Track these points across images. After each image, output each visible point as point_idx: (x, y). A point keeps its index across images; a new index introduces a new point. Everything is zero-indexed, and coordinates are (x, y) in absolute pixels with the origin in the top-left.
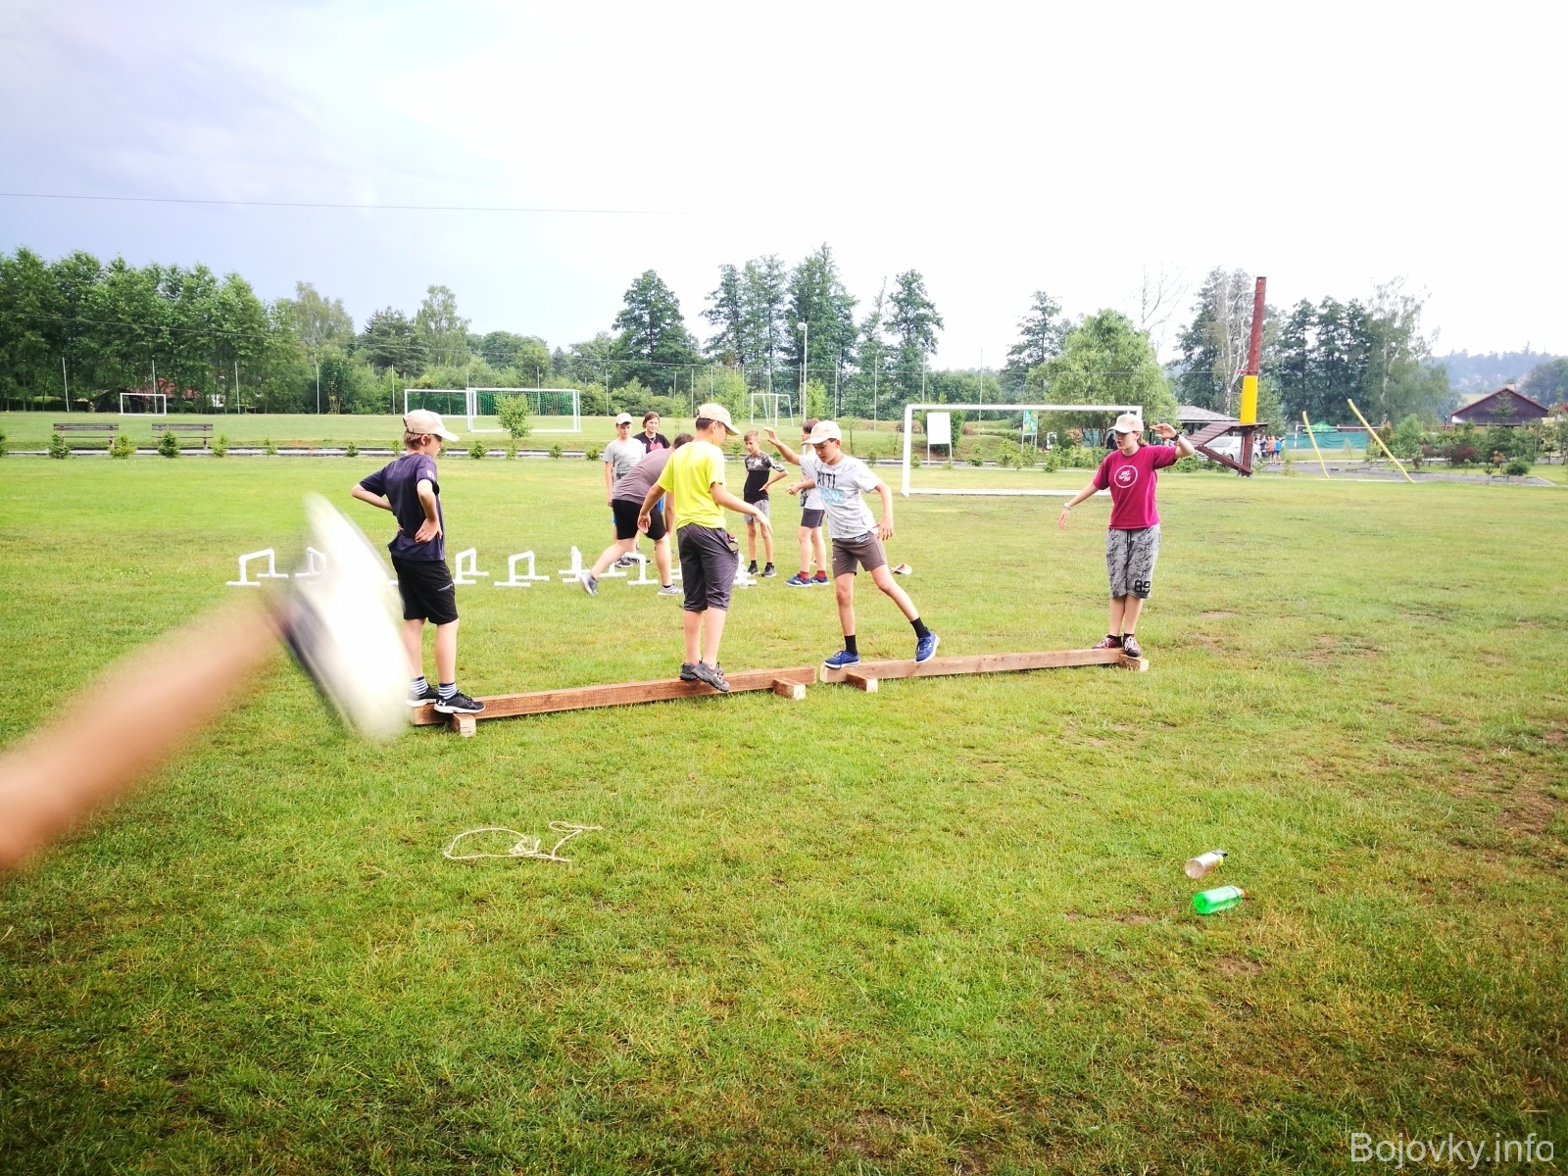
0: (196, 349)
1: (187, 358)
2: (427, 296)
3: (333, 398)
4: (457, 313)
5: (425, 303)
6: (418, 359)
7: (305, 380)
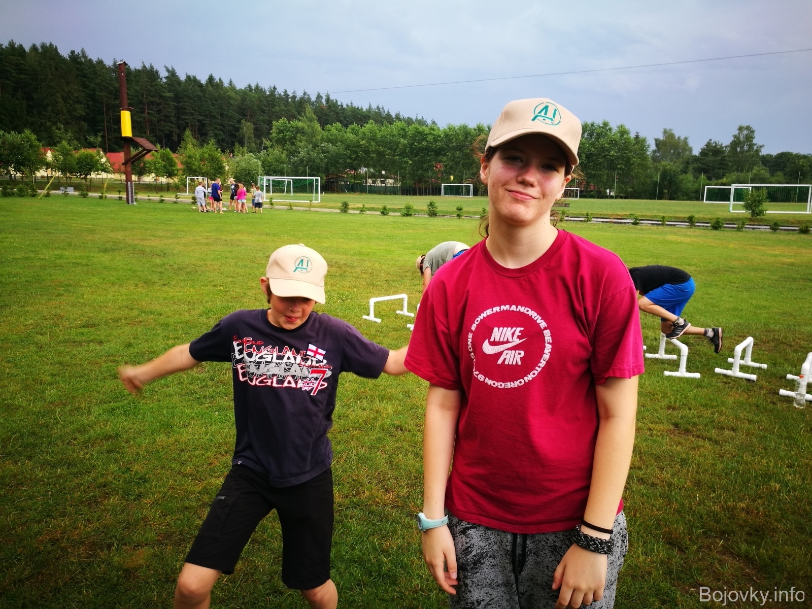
0: (598, 165)
1: (593, 169)
2: (736, 132)
3: (666, 191)
4: (755, 141)
5: (735, 136)
6: (724, 169)
7: (651, 181)
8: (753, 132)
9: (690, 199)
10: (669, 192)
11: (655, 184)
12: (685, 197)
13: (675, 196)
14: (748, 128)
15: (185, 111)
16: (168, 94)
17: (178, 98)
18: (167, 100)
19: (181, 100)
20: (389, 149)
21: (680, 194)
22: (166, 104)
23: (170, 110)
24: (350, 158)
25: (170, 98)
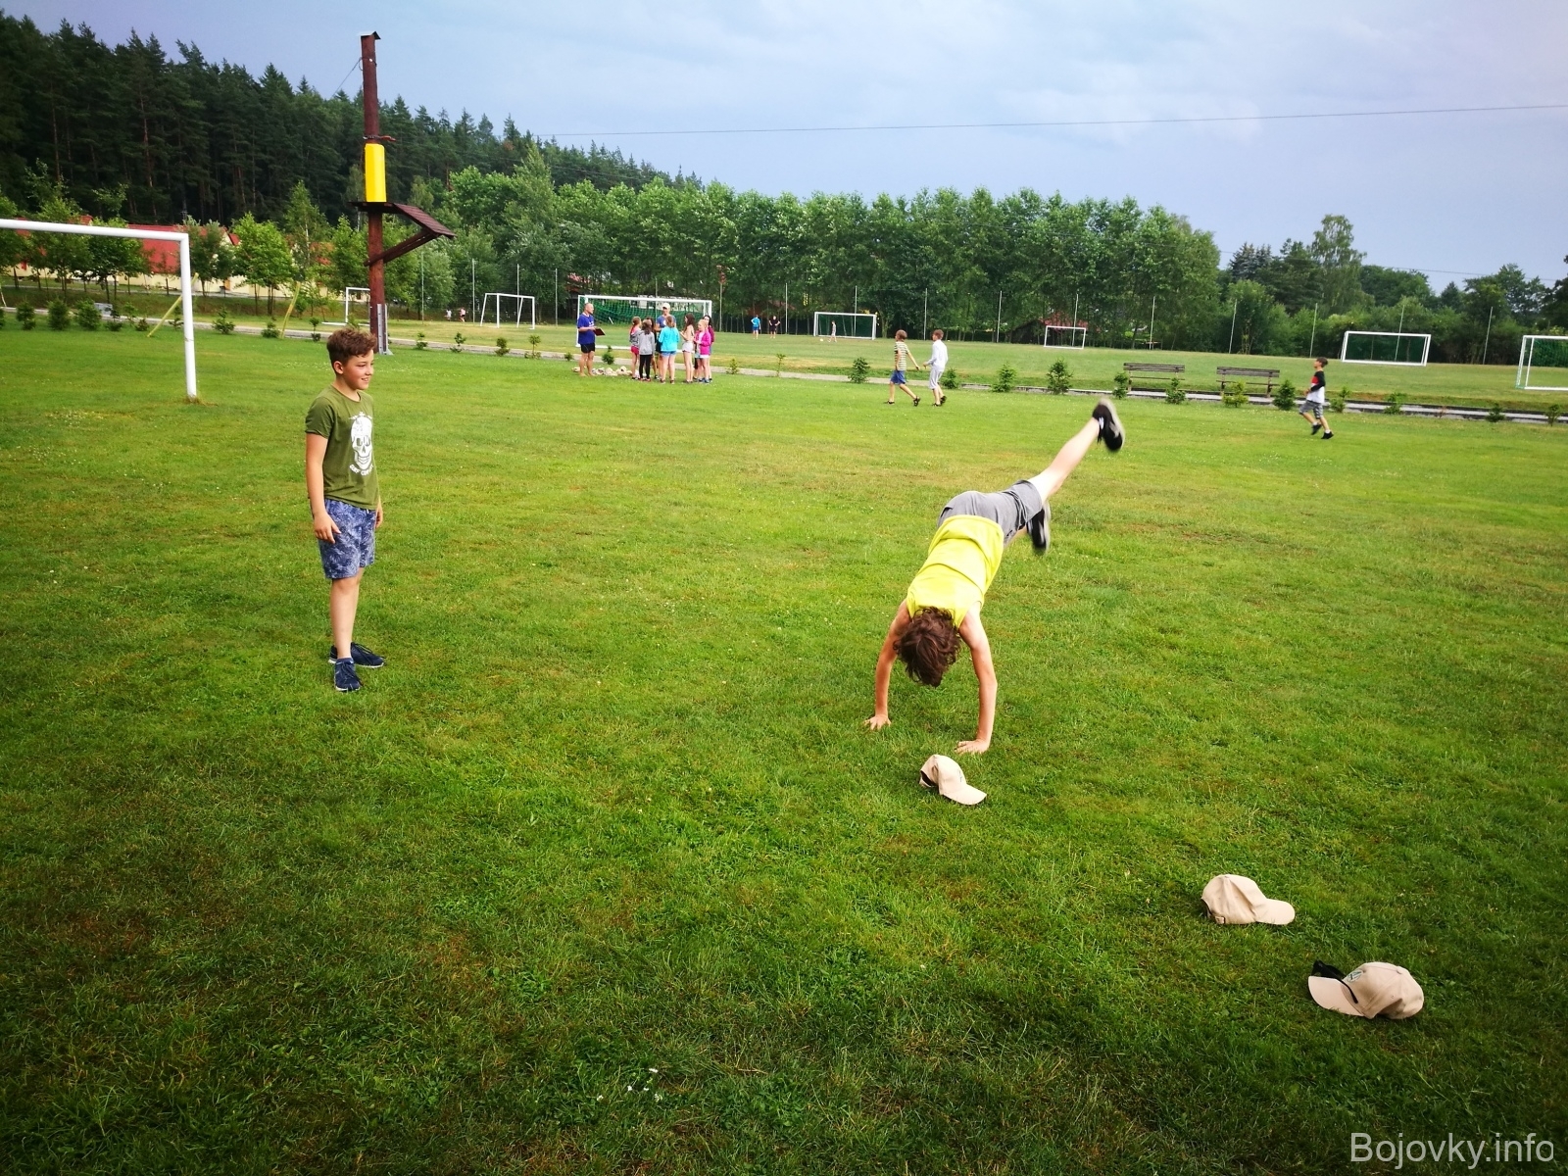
0: (1119, 283)
2: (1321, 228)
3: (1246, 337)
5: (1318, 234)
7: (1221, 319)
8: (1349, 227)
9: (1288, 353)
10: (1250, 338)
11: (1227, 323)
12: (1280, 350)
13: (1261, 346)
14: (1340, 220)
15: (231, 141)
16: (193, 103)
17: (212, 112)
18: (191, 116)
19: (220, 117)
20: (698, 237)
21: (1271, 342)
22: (189, 124)
23: (197, 137)
24: (621, 254)
25: (196, 110)
